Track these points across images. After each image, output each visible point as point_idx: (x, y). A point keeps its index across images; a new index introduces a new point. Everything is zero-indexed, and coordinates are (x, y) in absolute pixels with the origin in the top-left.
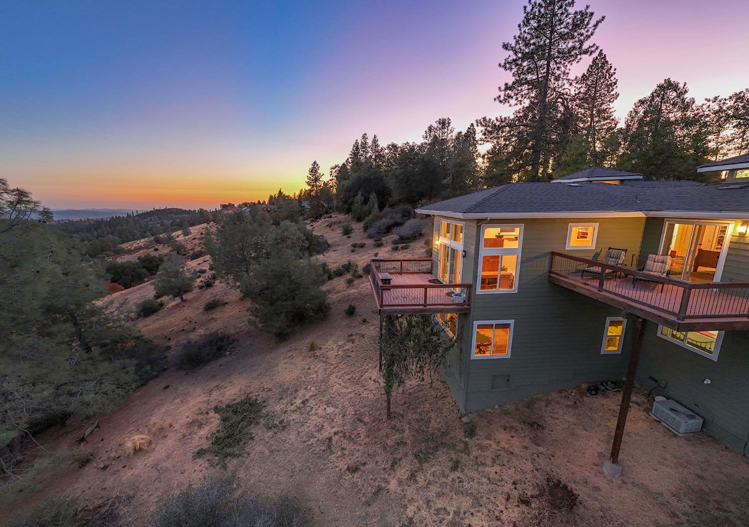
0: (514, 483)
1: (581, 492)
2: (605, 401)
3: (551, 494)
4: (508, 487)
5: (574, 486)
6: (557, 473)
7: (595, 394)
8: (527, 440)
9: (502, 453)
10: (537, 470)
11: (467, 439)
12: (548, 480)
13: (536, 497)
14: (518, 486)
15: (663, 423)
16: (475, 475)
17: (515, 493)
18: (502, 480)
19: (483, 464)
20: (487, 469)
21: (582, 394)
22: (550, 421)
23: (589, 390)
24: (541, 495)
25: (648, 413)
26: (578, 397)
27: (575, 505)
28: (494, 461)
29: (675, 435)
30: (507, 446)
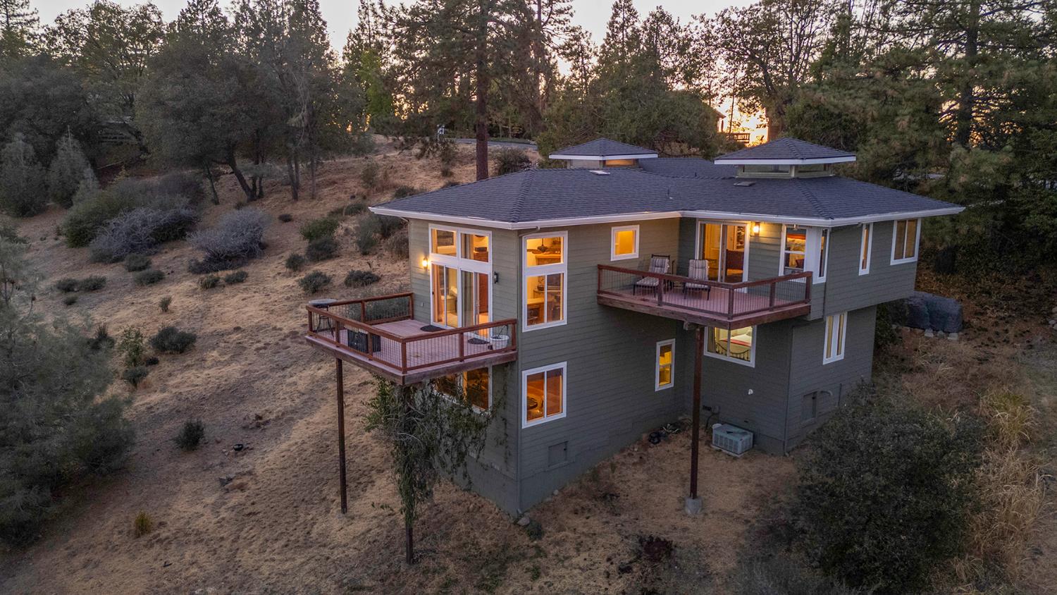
0: (609, 559)
1: (674, 537)
2: (669, 447)
3: (647, 551)
4: (604, 566)
5: (665, 536)
6: (647, 532)
7: (658, 442)
8: (605, 515)
9: (583, 538)
10: (626, 537)
11: (535, 542)
12: (641, 541)
13: (635, 561)
14: (613, 560)
15: (724, 451)
16: (562, 571)
17: (613, 568)
18: (595, 563)
19: (567, 558)
20: (574, 560)
21: (645, 447)
22: (622, 486)
23: (651, 439)
24: (639, 557)
25: (709, 446)
26: (642, 451)
27: (672, 550)
28: (578, 550)
29: (735, 458)
30: (585, 530)
